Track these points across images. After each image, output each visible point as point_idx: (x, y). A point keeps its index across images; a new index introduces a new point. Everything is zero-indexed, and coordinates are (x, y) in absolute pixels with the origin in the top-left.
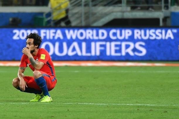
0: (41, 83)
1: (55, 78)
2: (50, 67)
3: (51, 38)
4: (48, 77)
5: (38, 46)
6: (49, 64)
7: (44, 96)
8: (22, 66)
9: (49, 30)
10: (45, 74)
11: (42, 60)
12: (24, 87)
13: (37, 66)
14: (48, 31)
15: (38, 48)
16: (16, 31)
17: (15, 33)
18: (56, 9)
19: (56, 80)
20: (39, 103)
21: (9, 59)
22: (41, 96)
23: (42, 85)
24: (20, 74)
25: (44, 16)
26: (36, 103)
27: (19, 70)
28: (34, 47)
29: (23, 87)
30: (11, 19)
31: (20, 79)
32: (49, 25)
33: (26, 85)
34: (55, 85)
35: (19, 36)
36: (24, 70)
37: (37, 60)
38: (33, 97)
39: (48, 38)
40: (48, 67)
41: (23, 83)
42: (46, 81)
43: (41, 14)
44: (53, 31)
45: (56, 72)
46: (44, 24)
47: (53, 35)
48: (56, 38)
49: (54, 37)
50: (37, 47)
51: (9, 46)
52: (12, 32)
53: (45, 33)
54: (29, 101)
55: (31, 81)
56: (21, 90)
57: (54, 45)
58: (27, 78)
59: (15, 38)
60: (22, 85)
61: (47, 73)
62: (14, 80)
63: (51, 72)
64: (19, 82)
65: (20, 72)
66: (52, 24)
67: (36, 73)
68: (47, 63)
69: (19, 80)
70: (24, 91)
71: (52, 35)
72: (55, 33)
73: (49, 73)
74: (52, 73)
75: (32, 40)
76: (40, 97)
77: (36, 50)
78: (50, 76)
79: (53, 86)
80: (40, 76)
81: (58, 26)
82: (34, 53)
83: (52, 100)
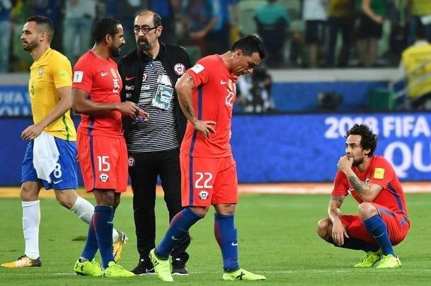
0: (375, 228)
1: (406, 219)
2: (396, 196)
3: (406, 134)
4: (390, 216)
5: (370, 151)
6: (393, 190)
7: (384, 256)
8: (336, 193)
9: (402, 117)
10: (383, 210)
11: (377, 181)
12: (342, 236)
13: (365, 192)
14: (398, 120)
15: (370, 155)
16: (331, 120)
17: (330, 126)
18: (414, 74)
19: (409, 223)
20: (373, 270)
21: (318, 178)
22: (378, 255)
23: (377, 232)
24: (333, 211)
25: (391, 88)
26: (366, 270)
27: (331, 201)
28: (362, 152)
29: (339, 238)
30: (320, 96)
31: (333, 220)
32: (400, 107)
33: (346, 234)
34: (406, 233)
35: (337, 131)
36: (341, 201)
37: (367, 180)
38: (362, 259)
39: (398, 133)
40: (391, 194)
41: (339, 230)
42: (386, 224)
43: (385, 84)
44: (408, 119)
45: (408, 204)
46: (391, 105)
47: (410, 127)
48: (416, 134)
49: (411, 132)
50: (367, 152)
51: (317, 152)
52: (323, 122)
53: (394, 124)
54: (352, 267)
55: (354, 224)
56: (336, 245)
57: (412, 148)
58: (347, 219)
59: (330, 134)
60: (337, 234)
61: (390, 208)
62: (321, 223)
63: (398, 207)
64: (330, 228)
65: (332, 206)
66: (407, 104)
67: (363, 207)
68: (389, 186)
69: (330, 223)
70: (343, 246)
71: (407, 127)
72: (414, 123)
73: (393, 209)
74: (401, 207)
75: (358, 139)
76: (375, 257)
77: (365, 159)
78: (396, 214)
79: (401, 234)
80: (374, 214)
81: (420, 108)
82: (361, 165)
83: (400, 264)
